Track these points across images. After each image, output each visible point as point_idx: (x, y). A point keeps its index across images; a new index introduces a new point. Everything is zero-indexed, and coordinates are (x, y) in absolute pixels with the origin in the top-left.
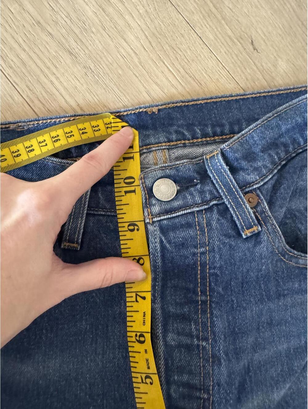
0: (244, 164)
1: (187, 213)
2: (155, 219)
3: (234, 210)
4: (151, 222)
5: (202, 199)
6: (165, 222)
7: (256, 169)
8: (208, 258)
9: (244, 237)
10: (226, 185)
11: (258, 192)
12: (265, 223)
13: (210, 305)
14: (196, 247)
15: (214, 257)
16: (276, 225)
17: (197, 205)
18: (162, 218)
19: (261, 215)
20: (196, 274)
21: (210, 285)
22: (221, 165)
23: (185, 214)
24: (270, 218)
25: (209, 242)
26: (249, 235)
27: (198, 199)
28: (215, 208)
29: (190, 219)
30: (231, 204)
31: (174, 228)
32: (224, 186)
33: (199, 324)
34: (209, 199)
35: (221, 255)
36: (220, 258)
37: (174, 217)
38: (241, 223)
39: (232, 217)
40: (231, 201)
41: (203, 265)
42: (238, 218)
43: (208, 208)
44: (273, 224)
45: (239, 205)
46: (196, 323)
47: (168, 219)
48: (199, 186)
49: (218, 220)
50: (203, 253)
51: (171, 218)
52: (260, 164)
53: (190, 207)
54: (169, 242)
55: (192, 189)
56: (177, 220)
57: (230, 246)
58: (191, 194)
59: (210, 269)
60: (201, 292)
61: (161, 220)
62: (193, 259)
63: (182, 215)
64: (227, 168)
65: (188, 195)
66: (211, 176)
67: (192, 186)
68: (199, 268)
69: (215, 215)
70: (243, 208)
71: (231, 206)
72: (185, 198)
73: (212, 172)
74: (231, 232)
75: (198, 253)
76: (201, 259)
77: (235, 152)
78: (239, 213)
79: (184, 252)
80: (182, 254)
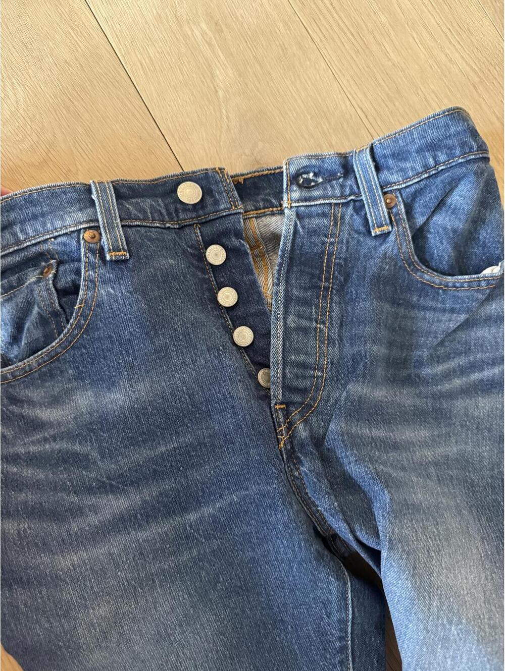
0: (391, 162)
1: (325, 204)
2: (294, 205)
3: (369, 208)
4: (289, 207)
5: (342, 193)
6: (303, 208)
7: (402, 170)
8: (336, 249)
9: (373, 234)
10: (368, 181)
11: (398, 193)
12: (397, 225)
13: (331, 292)
14: (327, 237)
15: (341, 248)
16: (408, 229)
17: (336, 198)
18: (301, 204)
19: (395, 216)
20: (322, 263)
21: (334, 273)
22: (367, 160)
23: (323, 204)
24: (404, 221)
25: (339, 234)
26: (378, 233)
27: (338, 192)
28: (352, 204)
29: (327, 209)
30: (367, 200)
31: (310, 216)
32: (366, 182)
33: (319, 308)
34: (348, 193)
35: (347, 248)
36: (347, 250)
37: (312, 206)
38: (372, 221)
39: (366, 214)
40: (368, 198)
41: (330, 255)
42: (371, 215)
43: (346, 203)
44: (405, 227)
45: (375, 203)
46: (317, 307)
47: (306, 206)
48: (341, 180)
49: (352, 215)
50: (331, 243)
51: (308, 206)
52: (408, 165)
53: (328, 198)
54: (303, 227)
55: (334, 182)
56: (314, 209)
57: (358, 241)
58: (332, 187)
59: (335, 259)
60: (325, 279)
61: (299, 206)
62: (322, 248)
63: (320, 204)
64: (372, 165)
65: (329, 187)
66: (356, 170)
67: (335, 179)
68: (326, 257)
69: (350, 210)
70: (379, 206)
71: (368, 203)
72: (325, 189)
73: (357, 166)
74: (362, 229)
75: (327, 243)
76: (329, 248)
77: (384, 149)
78: (373, 210)
79: (315, 239)
80: (312, 241)
